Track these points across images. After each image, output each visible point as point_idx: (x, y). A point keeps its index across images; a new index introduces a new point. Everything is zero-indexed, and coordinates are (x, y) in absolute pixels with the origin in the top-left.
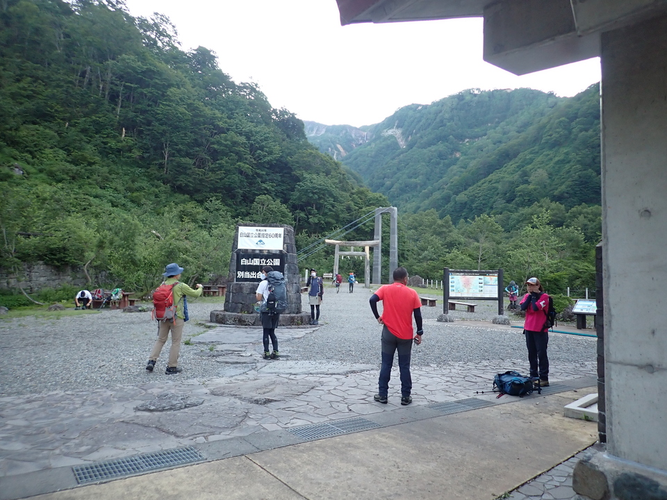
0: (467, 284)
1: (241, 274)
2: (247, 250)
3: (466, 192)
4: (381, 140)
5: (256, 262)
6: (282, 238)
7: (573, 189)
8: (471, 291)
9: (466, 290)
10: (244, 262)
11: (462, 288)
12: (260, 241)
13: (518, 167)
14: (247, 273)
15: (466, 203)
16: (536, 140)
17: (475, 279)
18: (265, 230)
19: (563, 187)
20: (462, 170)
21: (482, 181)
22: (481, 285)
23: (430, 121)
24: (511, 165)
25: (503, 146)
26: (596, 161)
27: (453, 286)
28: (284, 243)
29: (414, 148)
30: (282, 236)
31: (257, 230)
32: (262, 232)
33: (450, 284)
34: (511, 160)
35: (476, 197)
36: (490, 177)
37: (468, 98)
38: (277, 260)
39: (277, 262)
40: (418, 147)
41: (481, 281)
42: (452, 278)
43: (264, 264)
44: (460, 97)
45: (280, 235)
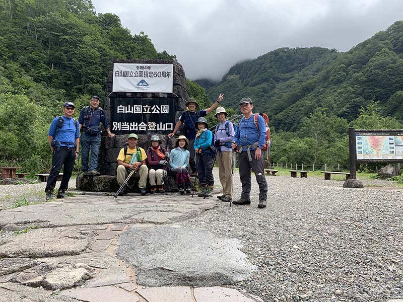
0: (376, 145)
1: (117, 126)
2: (125, 93)
3: (281, 113)
4: (227, 82)
5: (137, 109)
6: (171, 78)
7: (350, 110)
8: (381, 153)
9: (375, 152)
10: (122, 109)
11: (370, 149)
12: (143, 81)
13: (314, 96)
14: (125, 124)
15: (282, 120)
16: (326, 78)
17: (385, 140)
18: (149, 68)
19: (344, 108)
20: (278, 99)
21: (292, 106)
22: (392, 146)
23: (257, 69)
24: (310, 96)
25: (304, 84)
26: (365, 91)
27: (360, 148)
28: (174, 85)
29: (247, 87)
30: (172, 74)
31: (138, 67)
32: (144, 70)
33: (357, 146)
34: (309, 92)
35: (288, 116)
36: (297, 103)
37: (281, 54)
38: (165, 107)
39: (165, 109)
40: (250, 86)
41: (391, 141)
42: (360, 139)
43: (148, 112)
44: (276, 53)
45: (169, 74)
